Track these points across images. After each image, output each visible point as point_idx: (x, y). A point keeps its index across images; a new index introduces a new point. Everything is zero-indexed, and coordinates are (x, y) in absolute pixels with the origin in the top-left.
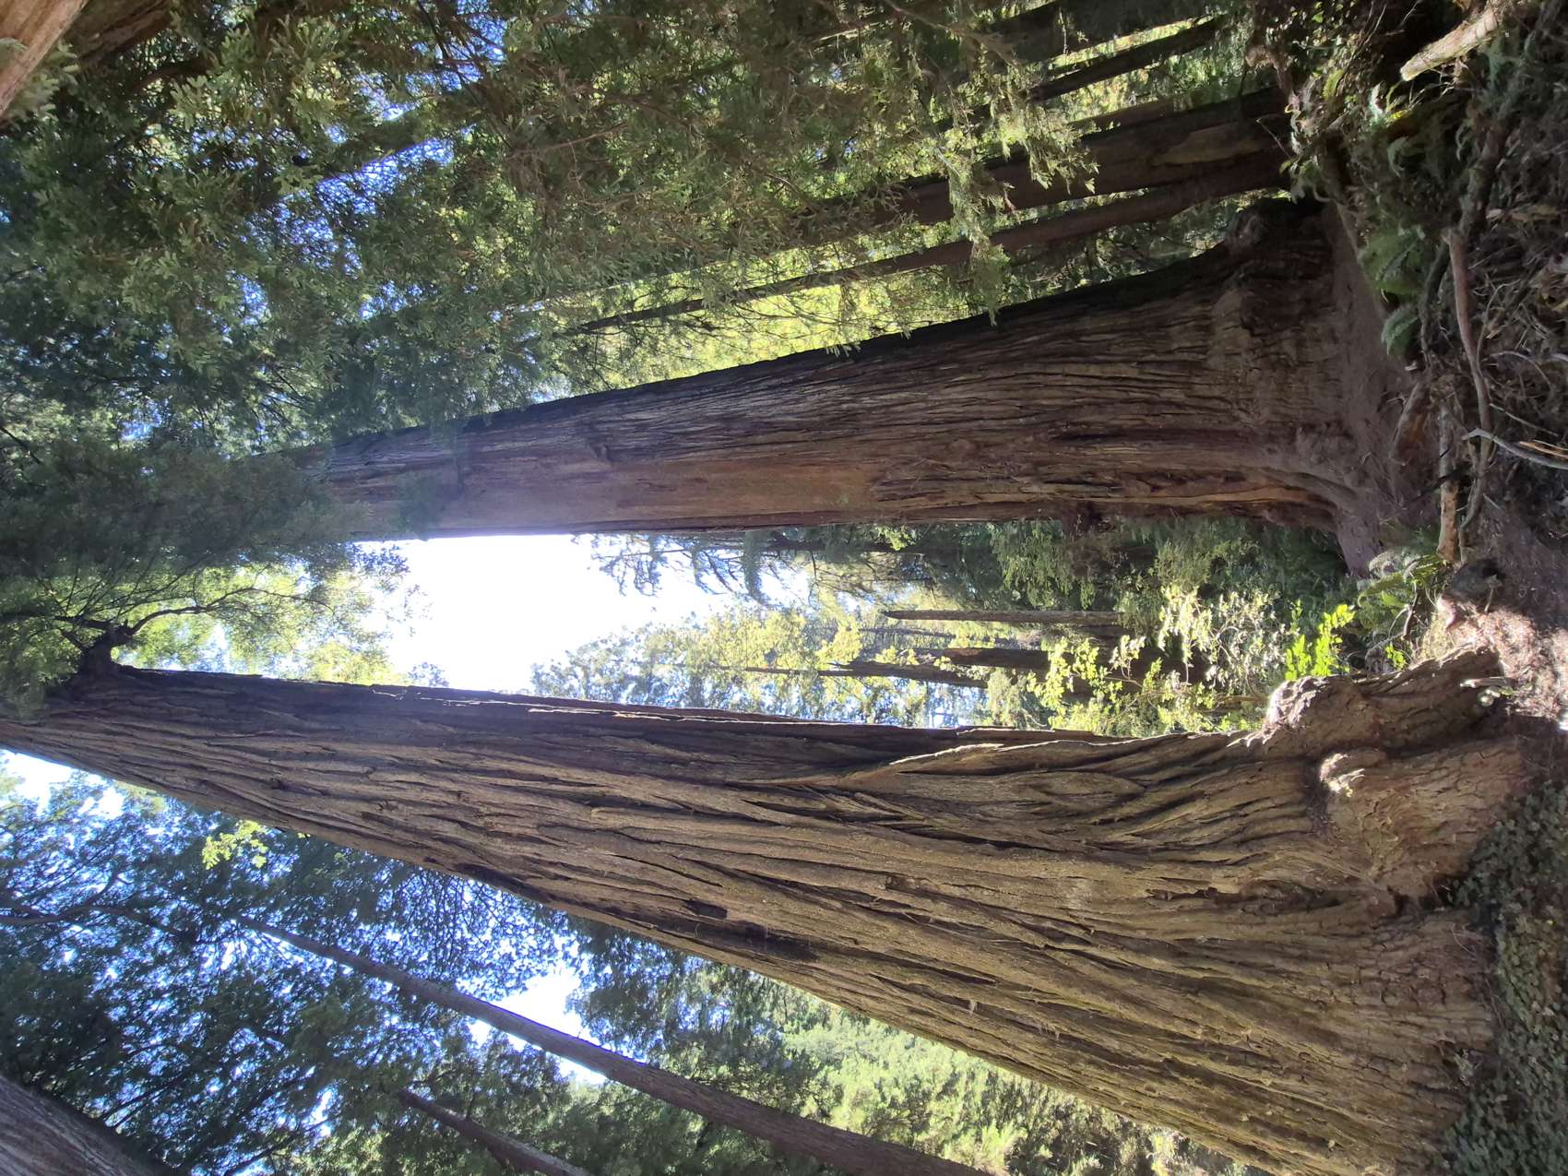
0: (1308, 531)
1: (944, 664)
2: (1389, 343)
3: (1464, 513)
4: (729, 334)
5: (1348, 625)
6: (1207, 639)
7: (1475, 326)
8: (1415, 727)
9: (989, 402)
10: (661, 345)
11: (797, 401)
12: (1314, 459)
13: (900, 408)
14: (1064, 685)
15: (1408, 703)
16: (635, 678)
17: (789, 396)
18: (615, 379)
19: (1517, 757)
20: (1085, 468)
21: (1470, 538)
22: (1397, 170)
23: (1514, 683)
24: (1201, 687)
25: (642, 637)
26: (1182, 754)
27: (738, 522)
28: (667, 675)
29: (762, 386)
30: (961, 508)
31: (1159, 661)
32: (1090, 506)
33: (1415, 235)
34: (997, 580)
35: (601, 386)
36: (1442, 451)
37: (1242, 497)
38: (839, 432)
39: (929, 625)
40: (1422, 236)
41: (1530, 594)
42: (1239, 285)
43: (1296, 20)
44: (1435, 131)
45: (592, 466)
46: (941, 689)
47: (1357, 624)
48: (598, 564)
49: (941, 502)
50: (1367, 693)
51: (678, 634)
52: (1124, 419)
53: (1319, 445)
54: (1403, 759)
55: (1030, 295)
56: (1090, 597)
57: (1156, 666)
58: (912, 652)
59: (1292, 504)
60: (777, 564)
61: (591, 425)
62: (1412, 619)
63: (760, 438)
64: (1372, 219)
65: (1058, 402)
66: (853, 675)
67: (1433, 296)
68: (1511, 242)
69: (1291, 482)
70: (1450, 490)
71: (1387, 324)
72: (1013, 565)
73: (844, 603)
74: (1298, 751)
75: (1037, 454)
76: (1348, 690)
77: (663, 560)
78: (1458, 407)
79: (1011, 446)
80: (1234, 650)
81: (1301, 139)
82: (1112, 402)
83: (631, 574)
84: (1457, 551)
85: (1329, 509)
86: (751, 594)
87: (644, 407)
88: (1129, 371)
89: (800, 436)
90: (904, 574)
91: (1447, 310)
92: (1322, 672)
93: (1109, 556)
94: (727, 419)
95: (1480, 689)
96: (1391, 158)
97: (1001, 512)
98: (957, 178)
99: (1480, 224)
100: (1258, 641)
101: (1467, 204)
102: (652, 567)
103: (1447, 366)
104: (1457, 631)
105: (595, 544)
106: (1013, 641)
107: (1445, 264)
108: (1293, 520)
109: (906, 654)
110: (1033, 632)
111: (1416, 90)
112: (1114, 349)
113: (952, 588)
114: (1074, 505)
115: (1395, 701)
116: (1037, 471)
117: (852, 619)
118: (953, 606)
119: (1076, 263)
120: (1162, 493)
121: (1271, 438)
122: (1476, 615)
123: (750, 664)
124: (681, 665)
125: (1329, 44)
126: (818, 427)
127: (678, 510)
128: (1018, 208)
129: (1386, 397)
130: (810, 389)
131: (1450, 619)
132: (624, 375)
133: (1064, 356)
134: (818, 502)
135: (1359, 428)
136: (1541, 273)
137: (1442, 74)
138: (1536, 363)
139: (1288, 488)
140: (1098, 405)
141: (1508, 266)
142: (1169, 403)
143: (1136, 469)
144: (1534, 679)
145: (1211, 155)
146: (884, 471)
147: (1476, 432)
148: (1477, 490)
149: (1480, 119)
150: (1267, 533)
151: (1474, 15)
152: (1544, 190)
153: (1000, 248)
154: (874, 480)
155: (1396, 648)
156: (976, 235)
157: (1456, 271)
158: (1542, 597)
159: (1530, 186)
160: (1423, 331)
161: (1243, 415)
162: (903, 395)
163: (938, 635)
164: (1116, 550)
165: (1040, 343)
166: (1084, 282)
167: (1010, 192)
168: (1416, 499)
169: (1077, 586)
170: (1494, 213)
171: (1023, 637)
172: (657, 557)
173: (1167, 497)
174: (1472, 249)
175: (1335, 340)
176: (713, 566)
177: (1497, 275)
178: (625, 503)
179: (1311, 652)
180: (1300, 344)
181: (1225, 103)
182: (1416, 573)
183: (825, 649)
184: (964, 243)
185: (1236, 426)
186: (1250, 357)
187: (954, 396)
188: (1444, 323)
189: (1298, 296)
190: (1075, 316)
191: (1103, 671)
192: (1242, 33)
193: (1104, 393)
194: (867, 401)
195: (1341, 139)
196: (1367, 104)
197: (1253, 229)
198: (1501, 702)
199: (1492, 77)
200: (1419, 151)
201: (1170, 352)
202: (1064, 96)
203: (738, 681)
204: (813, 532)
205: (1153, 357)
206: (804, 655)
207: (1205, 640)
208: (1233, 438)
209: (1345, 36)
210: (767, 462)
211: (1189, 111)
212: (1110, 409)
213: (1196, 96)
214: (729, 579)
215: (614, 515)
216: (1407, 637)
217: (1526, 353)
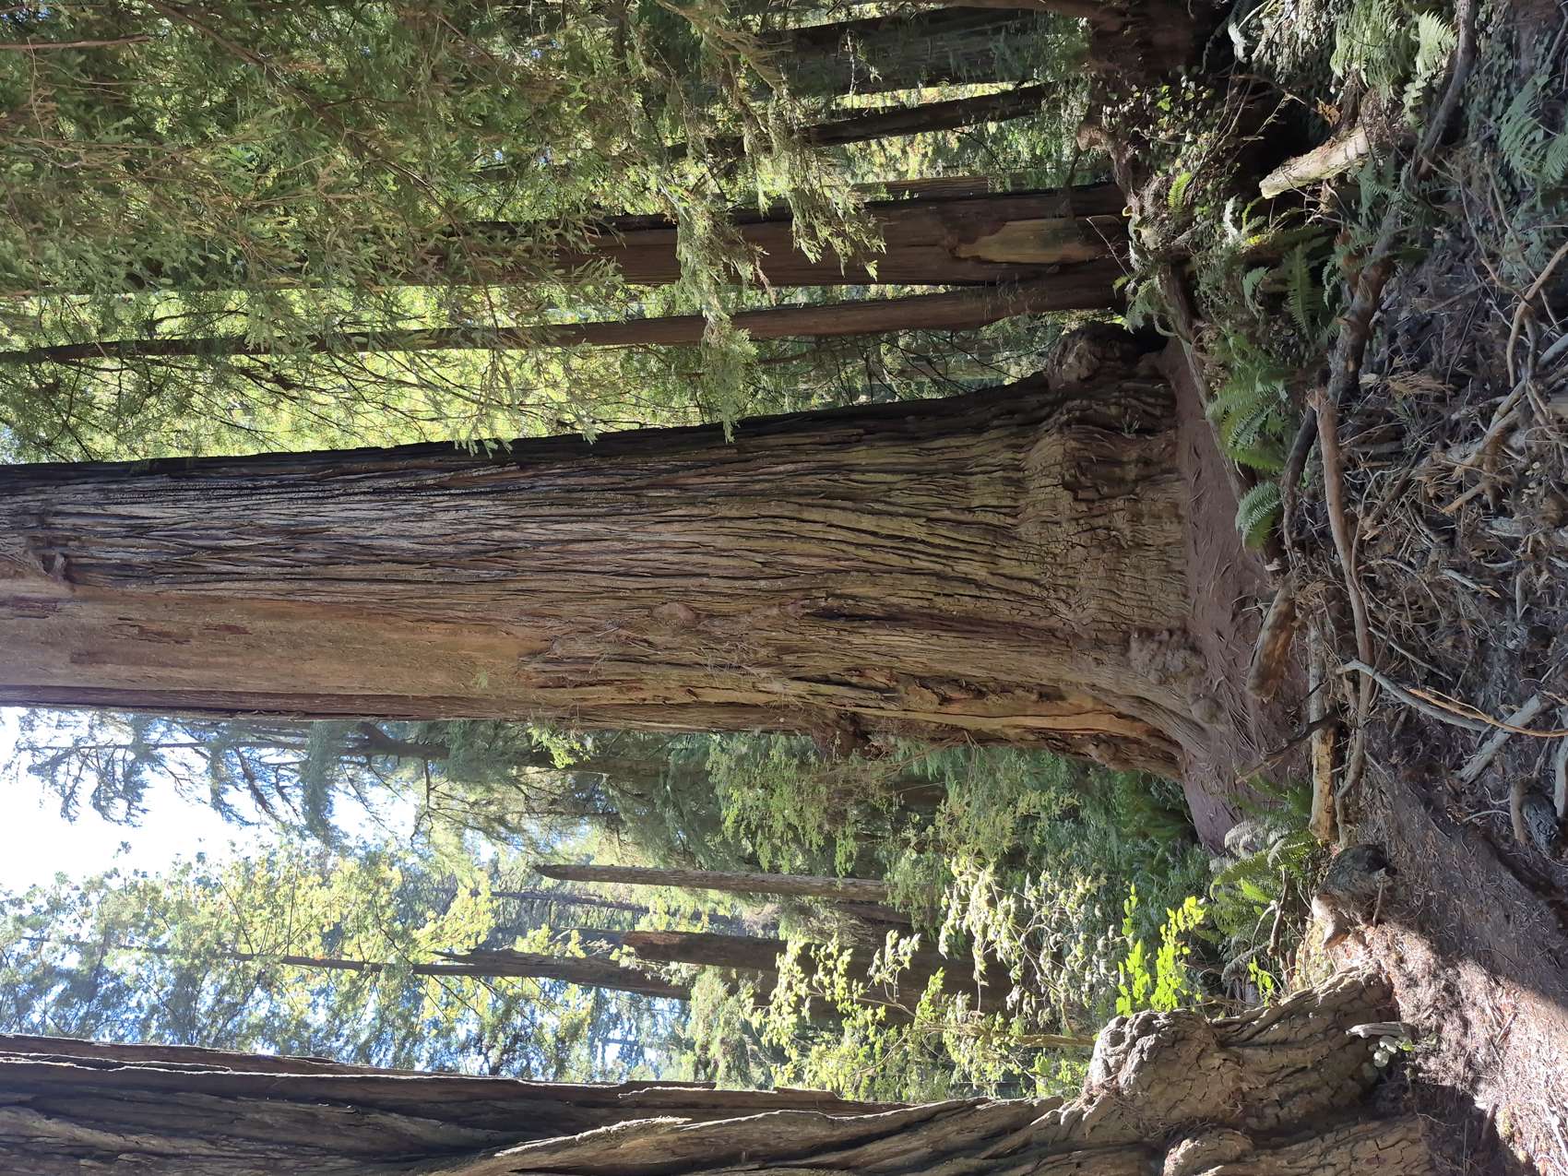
0: (1148, 778)
1: (625, 959)
2: (1246, 531)
3: (1342, 775)
4: (320, 398)
5: (1199, 926)
6: (1007, 944)
7: (1350, 521)
8: (1288, 1096)
9: (720, 552)
10: (196, 400)
11: (421, 518)
12: (1153, 678)
13: (583, 547)
14: (797, 1010)
15: (1281, 1058)
16: (68, 975)
17: (408, 508)
18: (103, 444)
19: (1422, 1148)
20: (849, 663)
21: (1349, 813)
22: (1254, 307)
23: (1414, 1033)
24: (999, 1019)
25: (93, 897)
26: (967, 1137)
27: (296, 704)
28: (132, 970)
29: (365, 486)
30: (666, 707)
31: (940, 974)
32: (855, 719)
33: (1275, 392)
34: (715, 823)
35: (76, 455)
36: (1312, 686)
37: (1062, 723)
38: (484, 574)
39: (608, 890)
40: (1284, 396)
41: (1428, 900)
42: (1060, 431)
43: (1139, 101)
44: (1298, 266)
45: (35, 587)
46: (618, 1000)
47: (1210, 924)
48: (26, 759)
49: (635, 696)
50: (1225, 1040)
51: (167, 893)
52: (907, 595)
53: (1159, 659)
54: (1276, 1149)
55: (787, 406)
56: (849, 858)
57: (936, 982)
58: (575, 935)
59: (1125, 738)
60: (367, 777)
61: (41, 517)
62: (1281, 922)
63: (349, 571)
64: (1225, 366)
65: (814, 562)
66: (474, 973)
67: (1297, 476)
68: (1389, 418)
69: (1122, 707)
70: (1324, 741)
71: (1243, 505)
72: (736, 802)
73: (474, 851)
74: (1132, 1133)
75: (782, 635)
76: (1199, 1034)
77: (158, 761)
78: (1330, 627)
79: (746, 619)
80: (1045, 962)
81: (1141, 251)
82: (890, 570)
83: (90, 781)
84: (1334, 826)
85: (1175, 752)
86: (310, 827)
87: (148, 496)
88: (914, 529)
89: (418, 574)
90: (575, 804)
91: (1314, 497)
92: (1165, 999)
93: (879, 799)
94: (296, 534)
95: (1373, 1039)
96: (1248, 292)
97: (724, 717)
98: (689, 226)
99: (1352, 389)
100: (1078, 950)
101: (1337, 363)
102: (132, 771)
103: (1315, 571)
104: (1339, 949)
105: (28, 724)
106: (735, 921)
107: (1311, 435)
108: (1127, 761)
109: (567, 939)
110: (769, 908)
111: (1278, 211)
112: (897, 497)
113: (650, 830)
114: (831, 715)
115: (1262, 1054)
116: (781, 660)
117: (482, 877)
118: (647, 861)
119: (852, 370)
120: (955, 708)
121: (1098, 644)
122: (1362, 927)
123: (294, 951)
124: (162, 951)
125: (1178, 139)
126: (453, 562)
127: (187, 677)
128: (773, 284)
129: (1242, 603)
130: (444, 501)
131: (1329, 930)
132: (119, 440)
133: (829, 498)
134: (440, 681)
135: (1210, 641)
136: (1425, 462)
137: (1308, 198)
138: (1422, 578)
139: (1120, 716)
140: (870, 572)
141: (1386, 448)
142: (966, 580)
143: (919, 670)
144: (1439, 1028)
145: (1031, 254)
146: (553, 639)
147: (1354, 665)
148: (1357, 746)
149: (1351, 257)
150: (1093, 778)
151: (1343, 131)
152: (1426, 357)
153: (744, 334)
154: (534, 654)
155: (1261, 966)
156: (713, 312)
157: (1324, 445)
158: (1443, 907)
159: (1410, 350)
160: (1285, 520)
161: (1062, 608)
162: (590, 526)
163: (623, 907)
164: (889, 789)
165: (794, 474)
166: (863, 399)
167: (764, 260)
168: (1281, 751)
169: (830, 841)
170: (1368, 379)
171: (753, 915)
172: (146, 754)
173: (964, 715)
174: (1342, 421)
175: (1180, 518)
176: (249, 776)
177: (1373, 458)
178: (87, 657)
179: (1150, 967)
180: (1136, 518)
181: (1050, 191)
182: (1285, 855)
183: (430, 927)
184: (697, 320)
185: (1053, 622)
186: (1072, 528)
187: (667, 537)
188: (1312, 513)
189: (1134, 455)
190: (845, 444)
191: (859, 989)
192: (1075, 109)
193: (877, 557)
194: (533, 530)
195: (1187, 260)
196: (1221, 220)
197: (1079, 357)
198: (1398, 1059)
199: (1364, 210)
200: (1279, 288)
201: (970, 510)
202: (851, 147)
203: (267, 981)
204: (430, 728)
205: (946, 513)
206: (391, 936)
207: (1005, 946)
208: (1052, 638)
209: (1196, 133)
210: (358, 610)
211: (1006, 195)
212: (887, 579)
213: (1016, 179)
214: (276, 800)
215: (63, 674)
216: (1275, 950)
217: (1410, 564)
